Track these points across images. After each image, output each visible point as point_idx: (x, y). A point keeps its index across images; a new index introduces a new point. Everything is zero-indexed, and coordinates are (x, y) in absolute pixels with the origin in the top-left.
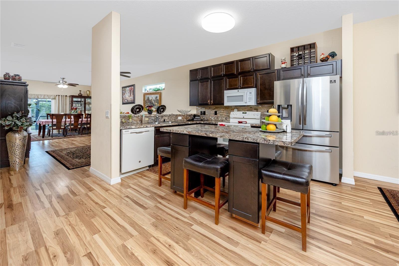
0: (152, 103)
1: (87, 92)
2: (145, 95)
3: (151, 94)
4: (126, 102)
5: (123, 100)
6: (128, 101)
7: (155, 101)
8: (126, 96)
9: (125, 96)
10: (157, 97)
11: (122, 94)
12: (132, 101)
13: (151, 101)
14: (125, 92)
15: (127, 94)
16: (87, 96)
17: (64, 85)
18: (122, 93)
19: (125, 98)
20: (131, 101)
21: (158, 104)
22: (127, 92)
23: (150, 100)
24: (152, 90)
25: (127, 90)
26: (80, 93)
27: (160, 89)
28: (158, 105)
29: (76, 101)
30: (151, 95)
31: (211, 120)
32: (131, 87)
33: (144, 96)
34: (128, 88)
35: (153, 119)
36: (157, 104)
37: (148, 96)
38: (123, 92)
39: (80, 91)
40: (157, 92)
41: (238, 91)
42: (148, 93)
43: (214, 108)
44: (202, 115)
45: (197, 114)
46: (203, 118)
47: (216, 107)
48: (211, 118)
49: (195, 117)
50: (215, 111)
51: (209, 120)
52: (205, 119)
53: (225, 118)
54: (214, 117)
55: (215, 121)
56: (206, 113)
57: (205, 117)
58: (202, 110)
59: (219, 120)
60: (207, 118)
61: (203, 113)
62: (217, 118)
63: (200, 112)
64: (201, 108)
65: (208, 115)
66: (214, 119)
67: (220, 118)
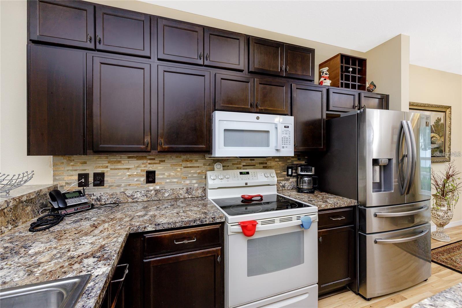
31: (130, 200)
41: (258, 118)
43: (142, 161)
44: (88, 186)
45: (62, 186)
46: (93, 197)
47: (150, 159)
48: (133, 194)
49: (65, 203)
50: (146, 171)
51: (124, 200)
52: (103, 201)
53: (185, 190)
54: (145, 191)
55: (149, 201)
56: (105, 179)
57: (102, 194)
58: (85, 170)
59: (163, 197)
60: (112, 195)
61: (91, 179)
62: (157, 191)
63: (76, 177)
64: (85, 163)
65: (119, 186)
66: (146, 195)
67: (166, 192)
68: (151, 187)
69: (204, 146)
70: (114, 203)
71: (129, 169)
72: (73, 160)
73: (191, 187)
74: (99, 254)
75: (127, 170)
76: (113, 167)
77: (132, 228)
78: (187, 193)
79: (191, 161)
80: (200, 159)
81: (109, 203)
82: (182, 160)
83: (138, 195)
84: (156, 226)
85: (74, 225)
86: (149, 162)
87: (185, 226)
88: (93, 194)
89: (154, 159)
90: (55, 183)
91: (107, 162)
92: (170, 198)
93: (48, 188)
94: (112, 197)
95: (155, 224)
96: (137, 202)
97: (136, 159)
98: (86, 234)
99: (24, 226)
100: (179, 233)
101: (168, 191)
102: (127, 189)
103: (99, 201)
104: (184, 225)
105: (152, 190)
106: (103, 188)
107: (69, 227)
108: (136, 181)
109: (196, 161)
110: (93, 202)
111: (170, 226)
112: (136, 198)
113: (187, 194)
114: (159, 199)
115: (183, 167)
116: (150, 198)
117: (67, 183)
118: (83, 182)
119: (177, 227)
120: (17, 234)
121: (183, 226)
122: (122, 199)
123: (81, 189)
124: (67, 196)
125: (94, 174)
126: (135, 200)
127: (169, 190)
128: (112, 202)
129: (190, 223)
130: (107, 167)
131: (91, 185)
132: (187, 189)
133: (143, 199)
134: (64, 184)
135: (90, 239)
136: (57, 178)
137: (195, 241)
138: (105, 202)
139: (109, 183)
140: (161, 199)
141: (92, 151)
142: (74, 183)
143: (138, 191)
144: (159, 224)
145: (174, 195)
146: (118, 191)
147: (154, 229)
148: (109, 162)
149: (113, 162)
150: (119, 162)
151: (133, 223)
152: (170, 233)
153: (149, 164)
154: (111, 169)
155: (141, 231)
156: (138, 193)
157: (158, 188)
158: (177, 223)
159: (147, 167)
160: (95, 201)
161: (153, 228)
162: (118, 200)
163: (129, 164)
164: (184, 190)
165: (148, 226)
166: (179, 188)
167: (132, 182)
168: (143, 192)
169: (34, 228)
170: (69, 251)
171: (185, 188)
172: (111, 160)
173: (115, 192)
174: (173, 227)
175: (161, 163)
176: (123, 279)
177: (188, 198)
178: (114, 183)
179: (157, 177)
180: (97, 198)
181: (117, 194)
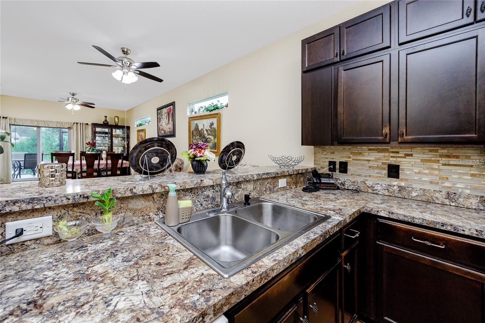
0: (204, 135)
1: (115, 119)
2: (191, 119)
3: (201, 118)
4: (163, 133)
5: (159, 131)
6: (165, 132)
7: (209, 132)
8: (163, 124)
9: (161, 123)
10: (212, 124)
11: (158, 121)
12: (171, 132)
13: (202, 131)
14: (161, 117)
15: (164, 120)
16: (115, 124)
17: (75, 104)
18: (158, 118)
19: (161, 127)
20: (169, 132)
21: (215, 138)
22: (163, 117)
23: (200, 129)
24: (203, 109)
25: (164, 112)
26: (106, 120)
27: (219, 105)
28: (214, 140)
29: (100, 133)
30: (201, 121)
31: (370, 191)
32: (169, 107)
33: (189, 123)
34: (165, 109)
35: (208, 196)
36: (212, 138)
37: (196, 122)
38: (159, 116)
39: (106, 117)
40: (213, 112)
42: (196, 117)
43: (384, 154)
44: (335, 172)
45: (319, 169)
46: (338, 181)
47: (393, 152)
48: (374, 186)
49: (320, 180)
50: (388, 165)
51: (365, 190)
52: (346, 186)
53: (444, 194)
54: (386, 185)
55: (390, 196)
56: (348, 168)
57: (346, 180)
58: (333, 159)
59: (409, 195)
60: (354, 182)
61: (337, 166)
62: (401, 188)
63: (328, 164)
64: (333, 153)
65: (360, 176)
66: (387, 189)
67: (414, 191)
68: (395, 182)
69: (474, 135)
70: (355, 190)
71: (369, 160)
72: (326, 151)
73: (455, 192)
74: (337, 211)
75: (368, 162)
76: (355, 158)
77: (366, 208)
78: (447, 198)
79: (457, 157)
80: (477, 155)
81: (350, 189)
82: (440, 155)
83: (378, 187)
84: (389, 213)
85: (325, 195)
86: (392, 155)
87: (428, 225)
88: (339, 179)
89: (398, 152)
90: (315, 167)
91: (349, 153)
92: (419, 199)
93: (312, 169)
94: (353, 184)
95: (388, 212)
96: (377, 194)
97: (376, 152)
98: (331, 201)
99: (300, 188)
100: (419, 231)
101: (416, 190)
102: (368, 180)
103: (343, 185)
104: (425, 224)
105: (394, 186)
106: (346, 175)
107: (322, 195)
108: (377, 173)
109: (468, 157)
110: (339, 185)
111: (406, 219)
112: (376, 190)
113: (448, 200)
114: (403, 197)
115: (441, 164)
116: (392, 194)
117: (322, 167)
118: (332, 168)
119: (415, 222)
120: (297, 191)
121: (423, 224)
122: (362, 188)
123: (330, 173)
124: (322, 175)
125: (340, 162)
126: (375, 192)
127: (419, 189)
128: (353, 189)
129: (435, 224)
130: (350, 157)
131: (338, 171)
132: (448, 193)
133: (384, 192)
134: (320, 168)
135: (333, 204)
136: (316, 163)
137: (443, 248)
138: (348, 187)
139: (351, 172)
140: (406, 197)
141: (336, 143)
142: (326, 167)
143: (378, 184)
144: (392, 213)
145: (426, 197)
146: (359, 179)
147: (387, 216)
148: (351, 153)
149: (355, 153)
150: (360, 154)
151: (368, 205)
152: (406, 226)
153: (392, 157)
154: (353, 159)
155: (373, 213)
156: (378, 185)
157: (403, 184)
158: (416, 219)
159: (389, 160)
160: (340, 185)
161: (386, 214)
162: (359, 188)
163: (369, 156)
164: (442, 193)
165: (381, 211)
166: (434, 190)
167: (372, 174)
168: (384, 185)
169: (305, 190)
170: (321, 204)
171: (443, 192)
172: (353, 151)
173: (356, 180)
174: (410, 221)
175: (407, 157)
176: (354, 237)
177: (451, 205)
178: (356, 172)
179: (401, 172)
180: (342, 183)
181: (358, 182)
